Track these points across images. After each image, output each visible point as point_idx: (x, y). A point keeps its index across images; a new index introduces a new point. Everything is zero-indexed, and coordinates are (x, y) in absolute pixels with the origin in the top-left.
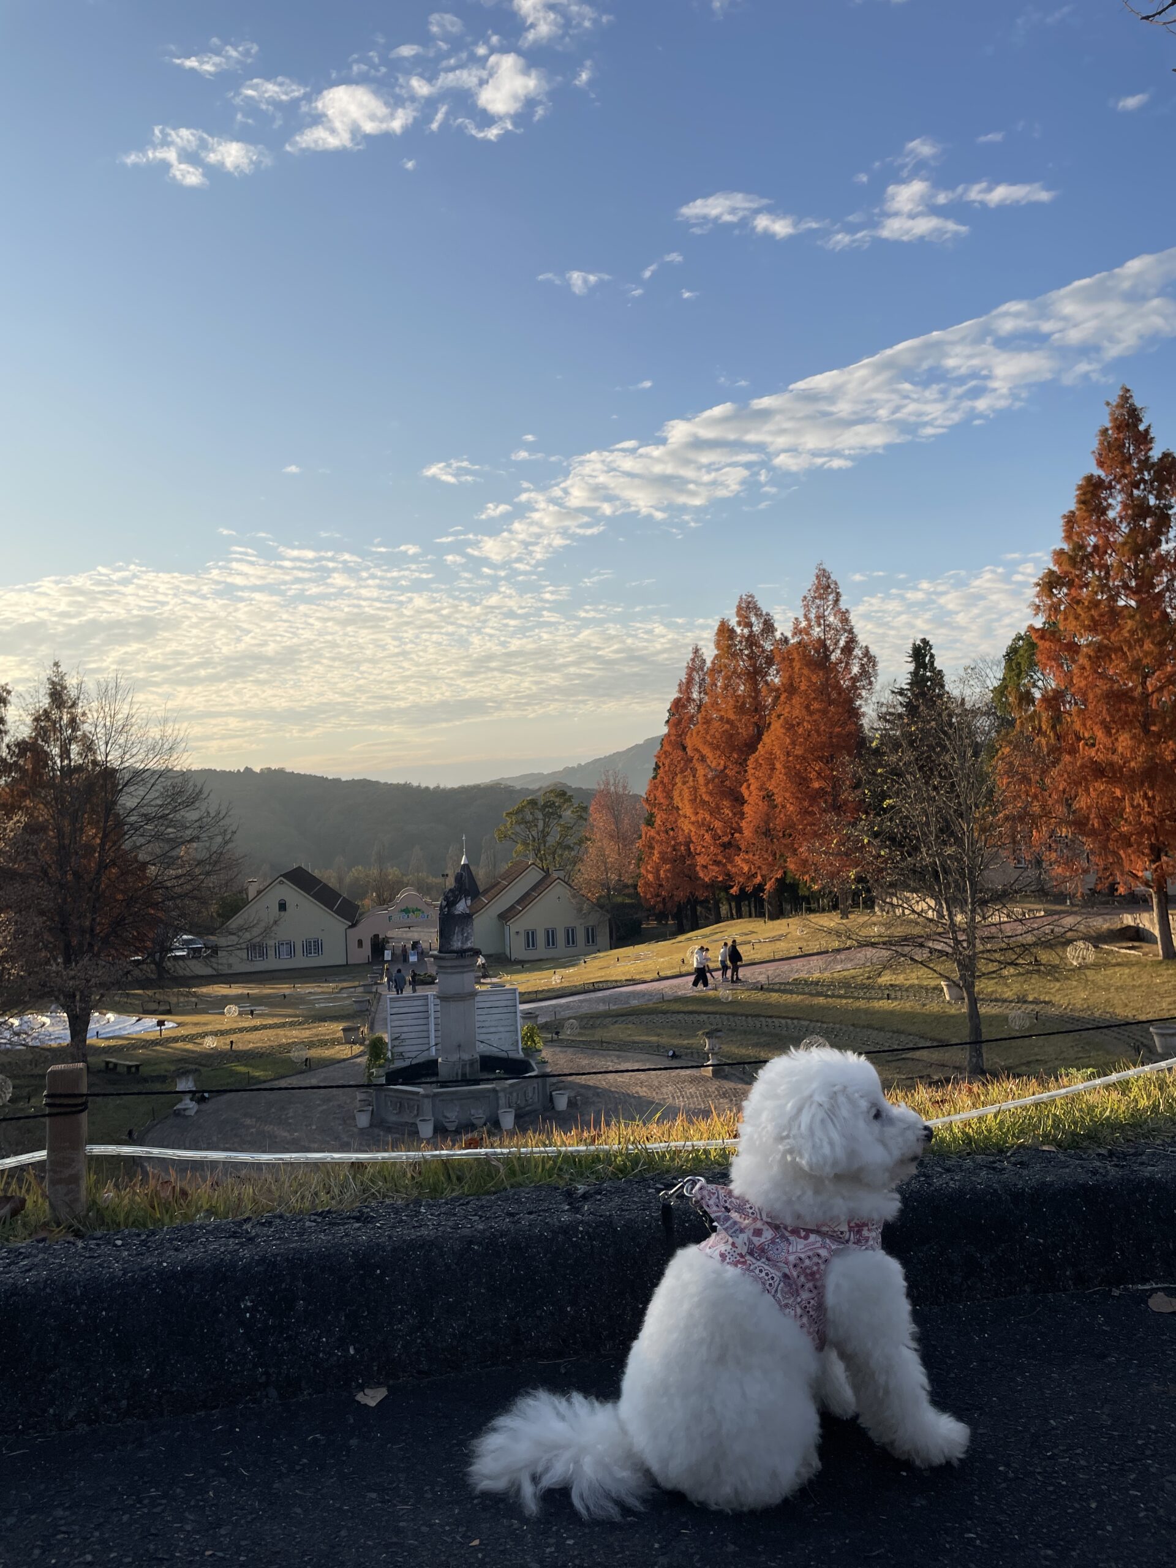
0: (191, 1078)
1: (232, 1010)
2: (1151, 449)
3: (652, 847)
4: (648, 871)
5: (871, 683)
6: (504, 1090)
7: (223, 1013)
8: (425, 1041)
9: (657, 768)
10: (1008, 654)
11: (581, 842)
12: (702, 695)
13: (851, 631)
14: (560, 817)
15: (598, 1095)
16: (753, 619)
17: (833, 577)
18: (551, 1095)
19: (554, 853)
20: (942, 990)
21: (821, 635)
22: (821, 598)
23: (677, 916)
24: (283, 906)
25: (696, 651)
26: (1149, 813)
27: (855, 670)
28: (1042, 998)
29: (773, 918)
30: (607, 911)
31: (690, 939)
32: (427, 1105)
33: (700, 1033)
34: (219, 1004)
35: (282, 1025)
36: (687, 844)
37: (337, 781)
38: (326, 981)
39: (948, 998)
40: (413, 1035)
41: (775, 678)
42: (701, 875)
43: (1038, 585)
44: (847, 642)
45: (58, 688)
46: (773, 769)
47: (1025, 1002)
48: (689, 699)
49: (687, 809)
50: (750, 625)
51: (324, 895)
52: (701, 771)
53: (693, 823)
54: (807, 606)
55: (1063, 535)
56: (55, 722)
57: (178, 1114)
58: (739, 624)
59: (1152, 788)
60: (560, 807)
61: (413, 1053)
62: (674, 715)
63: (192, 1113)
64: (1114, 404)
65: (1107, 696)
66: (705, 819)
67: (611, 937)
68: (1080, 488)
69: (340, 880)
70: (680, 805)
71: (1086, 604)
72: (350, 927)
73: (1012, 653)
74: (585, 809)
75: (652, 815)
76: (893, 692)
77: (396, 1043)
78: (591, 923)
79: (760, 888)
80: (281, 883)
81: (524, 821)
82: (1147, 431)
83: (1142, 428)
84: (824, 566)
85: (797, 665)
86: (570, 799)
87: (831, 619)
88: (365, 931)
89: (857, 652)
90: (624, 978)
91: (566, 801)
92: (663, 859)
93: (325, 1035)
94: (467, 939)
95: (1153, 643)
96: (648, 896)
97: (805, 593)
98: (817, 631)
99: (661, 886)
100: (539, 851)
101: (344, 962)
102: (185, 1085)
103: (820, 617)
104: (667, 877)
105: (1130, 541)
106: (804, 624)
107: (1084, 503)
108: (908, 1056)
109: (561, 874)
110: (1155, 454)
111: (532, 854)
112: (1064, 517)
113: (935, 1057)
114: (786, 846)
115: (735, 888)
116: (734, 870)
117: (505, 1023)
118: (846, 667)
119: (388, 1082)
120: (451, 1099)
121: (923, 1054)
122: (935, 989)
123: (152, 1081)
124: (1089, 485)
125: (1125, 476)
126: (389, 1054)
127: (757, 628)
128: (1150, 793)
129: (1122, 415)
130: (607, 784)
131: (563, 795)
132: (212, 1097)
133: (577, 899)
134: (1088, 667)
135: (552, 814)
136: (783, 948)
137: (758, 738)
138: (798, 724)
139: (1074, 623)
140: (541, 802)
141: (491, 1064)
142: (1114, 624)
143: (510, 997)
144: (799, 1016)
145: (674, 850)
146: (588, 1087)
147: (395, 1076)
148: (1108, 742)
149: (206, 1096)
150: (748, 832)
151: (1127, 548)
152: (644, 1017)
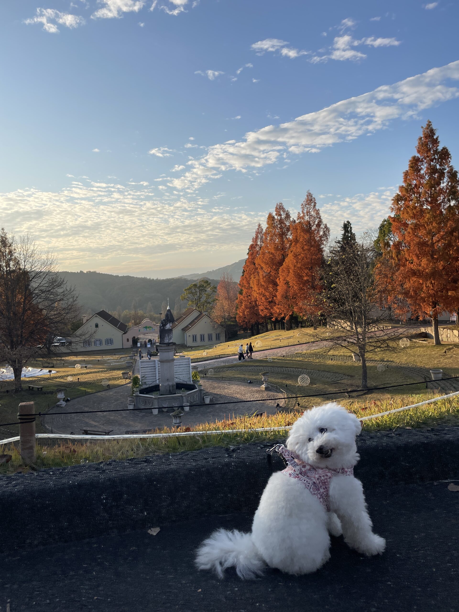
0: (63, 392)
1: (78, 366)
2: (438, 146)
3: (242, 303)
4: (240, 312)
5: (327, 239)
6: (185, 396)
7: (75, 367)
8: (154, 378)
9: (244, 272)
10: (380, 227)
11: (214, 301)
12: (262, 243)
13: (320, 218)
14: (206, 291)
15: (221, 397)
16: (282, 213)
17: (313, 196)
18: (203, 398)
19: (203, 305)
20: (352, 357)
21: (308, 219)
22: (308, 204)
23: (251, 329)
24: (97, 326)
25: (259, 225)
26: (432, 289)
27: (321, 233)
28: (390, 360)
29: (288, 329)
30: (224, 327)
31: (256, 338)
32: (156, 402)
33: (260, 374)
34: (73, 364)
35: (99, 372)
36: (256, 302)
37: (117, 277)
38: (115, 355)
39: (354, 360)
40: (150, 376)
41: (290, 236)
42: (261, 313)
43: (393, 200)
44: (318, 222)
45: (4, 239)
46: (289, 272)
47: (383, 361)
48: (256, 245)
49: (255, 288)
50: (280, 215)
51: (113, 321)
52: (261, 273)
53: (258, 293)
54: (303, 208)
55: (403, 180)
56: (3, 253)
57: (58, 406)
58: (276, 215)
59: (434, 280)
60: (206, 287)
61: (150, 382)
62: (250, 251)
63: (63, 406)
64: (425, 127)
65: (418, 244)
66: (262, 292)
67: (226, 337)
68: (410, 161)
69: (119, 316)
70: (253, 286)
71: (411, 207)
72: (124, 334)
73: (382, 227)
74: (216, 288)
75: (242, 290)
76: (336, 242)
77: (143, 378)
78: (218, 332)
79: (283, 318)
80: (96, 316)
81: (192, 293)
82: (437, 138)
83: (435, 137)
84: (310, 192)
85: (299, 231)
86: (209, 284)
87: (312, 213)
88: (130, 335)
89: (322, 226)
90: (231, 353)
92: (246, 307)
93: (115, 375)
94: (171, 339)
95: (436, 223)
96: (240, 322)
97: (302, 202)
98: (307, 218)
99: (245, 317)
100: (198, 304)
101: (122, 347)
102: (61, 396)
103: (308, 212)
104: (248, 314)
105: (429, 182)
106: (302, 215)
107: (412, 167)
108: (339, 382)
109: (206, 313)
110: (440, 148)
111: (195, 305)
112: (404, 172)
113: (349, 382)
114: (293, 302)
115: (274, 318)
116: (273, 312)
117: (185, 371)
118: (318, 232)
119: (140, 393)
120: (165, 400)
121: (345, 381)
122: (349, 356)
123: (48, 394)
124: (414, 160)
125: (428, 157)
126: (140, 383)
127: (283, 216)
128: (433, 282)
129: (428, 132)
130: (224, 278)
131: (207, 282)
132: (71, 399)
133: (213, 323)
134: (411, 233)
135: (203, 290)
136: (292, 341)
137: (283, 260)
138: (299, 255)
139: (406, 215)
140: (198, 285)
141: (180, 386)
142: (422, 216)
143: (187, 361)
144: (298, 367)
145: (250, 304)
146: (218, 395)
147: (142, 391)
148: (418, 262)
149: (69, 399)
150: (279, 297)
151: (428, 185)
152: (239, 368)
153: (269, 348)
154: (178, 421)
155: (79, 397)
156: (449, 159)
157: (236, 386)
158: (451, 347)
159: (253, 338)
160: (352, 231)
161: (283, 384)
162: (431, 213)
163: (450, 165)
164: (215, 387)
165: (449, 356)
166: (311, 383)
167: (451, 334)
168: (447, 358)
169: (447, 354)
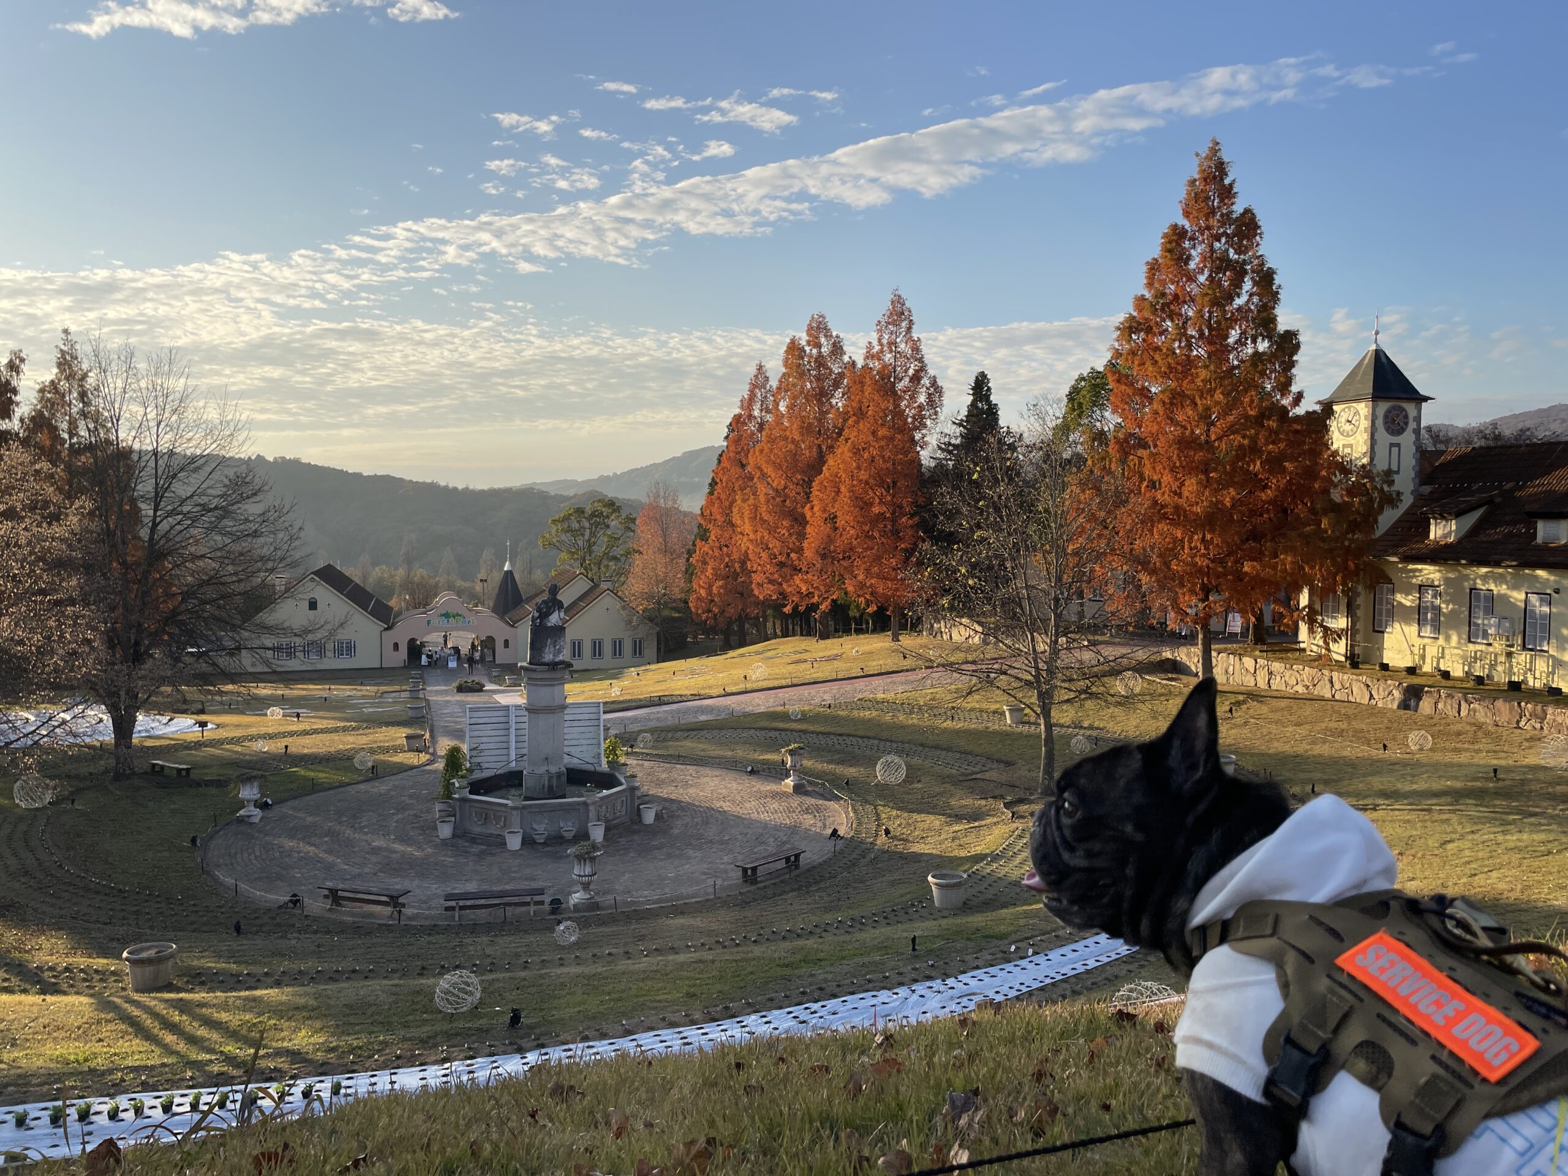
0: (256, 784)
1: (275, 713)
2: (1233, 204)
3: (705, 563)
4: (700, 586)
5: (936, 413)
6: (594, 803)
7: (266, 715)
8: (504, 752)
9: (713, 484)
10: (1070, 393)
11: (628, 553)
12: (764, 414)
13: (921, 360)
14: (608, 527)
15: (683, 809)
16: (823, 340)
17: (908, 304)
18: (639, 809)
19: (600, 564)
20: (1003, 714)
21: (892, 361)
22: (894, 323)
23: (727, 633)
24: (313, 605)
25: (760, 368)
26: (1203, 555)
27: (922, 399)
28: (1096, 724)
29: (824, 636)
30: (657, 624)
31: (742, 655)
32: (516, 817)
33: (783, 750)
34: (258, 705)
35: (335, 730)
36: (743, 563)
37: (358, 476)
38: (362, 684)
39: (1009, 721)
40: (492, 746)
41: (838, 401)
42: (756, 592)
43: (1118, 329)
44: (916, 371)
45: (68, 358)
46: (838, 492)
47: (1081, 727)
48: (751, 417)
49: (747, 528)
50: (819, 346)
51: (358, 595)
52: (762, 489)
53: (751, 541)
54: (880, 331)
55: (1145, 281)
57: (241, 820)
58: (808, 343)
59: (1212, 531)
60: (608, 517)
61: (492, 765)
62: (733, 431)
63: (256, 820)
64: (1204, 155)
65: (1179, 442)
66: (763, 537)
67: (659, 650)
68: (1165, 236)
69: (365, 578)
70: (739, 522)
71: (1164, 350)
72: (386, 629)
73: (1073, 395)
74: (633, 520)
75: (706, 531)
76: (954, 423)
77: (474, 753)
78: (639, 636)
79: (814, 607)
80: (312, 580)
81: (569, 530)
82: (1231, 185)
83: (1227, 182)
84: (899, 293)
85: (868, 390)
86: (618, 510)
87: (903, 346)
88: (402, 633)
89: (926, 381)
90: (689, 693)
91: (614, 511)
92: (717, 576)
93: (384, 741)
94: (559, 651)
95: (1222, 393)
96: (700, 612)
97: (880, 318)
98: (888, 357)
99: (712, 601)
100: (584, 561)
101: (378, 665)
102: (248, 792)
103: (892, 344)
104: (719, 594)
105: (1210, 292)
106: (877, 348)
107: (1170, 251)
108: (978, 776)
109: (609, 585)
110: (1238, 208)
111: (578, 564)
112: (1148, 263)
113: (1004, 778)
114: (846, 568)
115: (788, 607)
116: (790, 589)
117: (588, 735)
118: (913, 398)
119: (471, 793)
120: (541, 812)
121: (992, 775)
122: (994, 712)
123: (206, 785)
124: (1174, 234)
125: (1208, 228)
126: (468, 765)
127: (825, 350)
128: (1208, 537)
129: (1210, 167)
130: (657, 496)
131: (612, 505)
132: (275, 803)
133: (627, 612)
134: (1161, 413)
135: (599, 523)
136: (840, 668)
137: (821, 460)
138: (864, 449)
139: (1151, 369)
140: (588, 511)
141: (577, 778)
142: (1186, 373)
143: (593, 710)
144: (869, 734)
145: (727, 566)
146: (672, 801)
147: (477, 787)
148: (1175, 486)
149: (270, 802)
150: (808, 553)
151: (1207, 299)
152: (715, 732)
153: (788, 682)
154: (588, 871)
155: (295, 798)
156: (1258, 238)
157: (716, 780)
158: (1241, 698)
159: (731, 654)
160: (992, 398)
161: (839, 779)
162: (1212, 367)
163: (1259, 253)
164: (663, 781)
165: (1239, 721)
166: (909, 779)
167: (1237, 666)
168: (1236, 726)
169: (1235, 714)
